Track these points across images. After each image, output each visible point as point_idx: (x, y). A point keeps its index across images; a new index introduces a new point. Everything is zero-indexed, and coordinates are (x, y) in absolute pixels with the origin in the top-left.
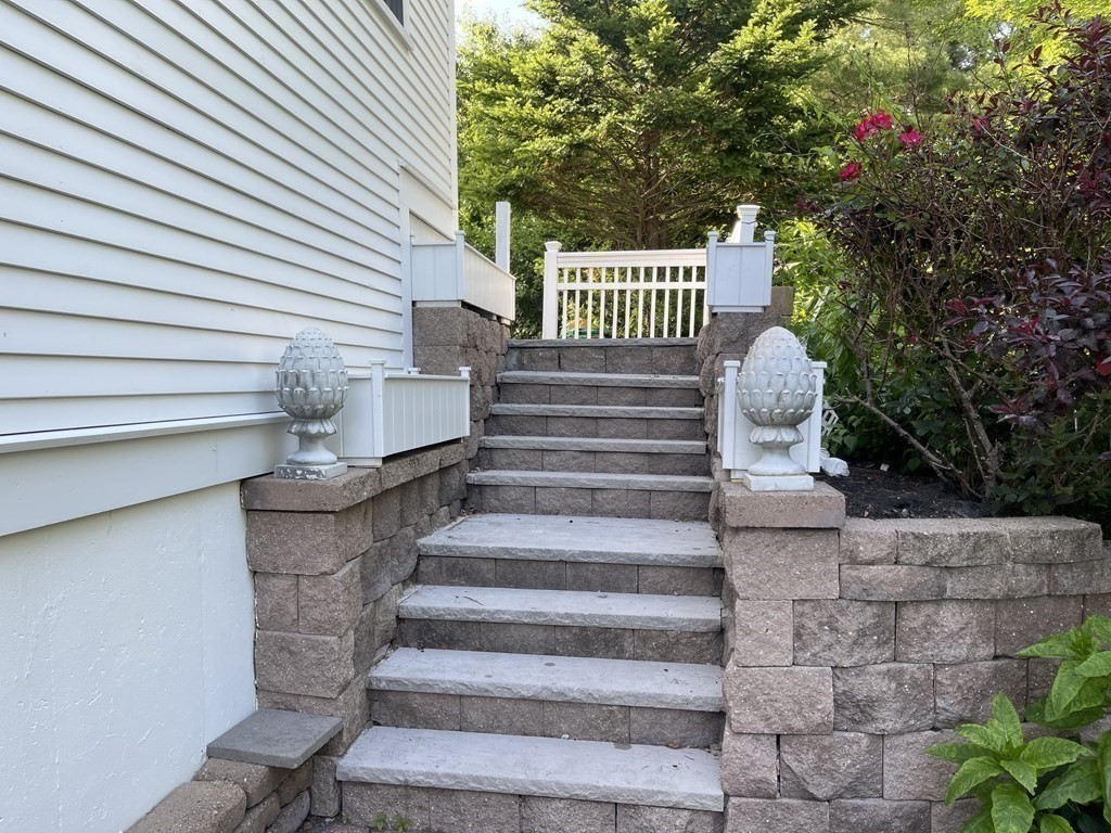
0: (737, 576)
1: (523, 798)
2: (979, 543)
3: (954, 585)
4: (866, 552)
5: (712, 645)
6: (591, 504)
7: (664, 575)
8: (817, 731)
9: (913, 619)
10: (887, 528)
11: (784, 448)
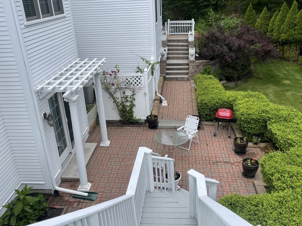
0: (189, 64)
1: (177, 78)
2: (202, 62)
3: (201, 64)
4: (196, 63)
5: (188, 69)
6: (178, 58)
7: (185, 65)
8: (194, 73)
9: (199, 66)
10: (198, 61)
11: (192, 57)
